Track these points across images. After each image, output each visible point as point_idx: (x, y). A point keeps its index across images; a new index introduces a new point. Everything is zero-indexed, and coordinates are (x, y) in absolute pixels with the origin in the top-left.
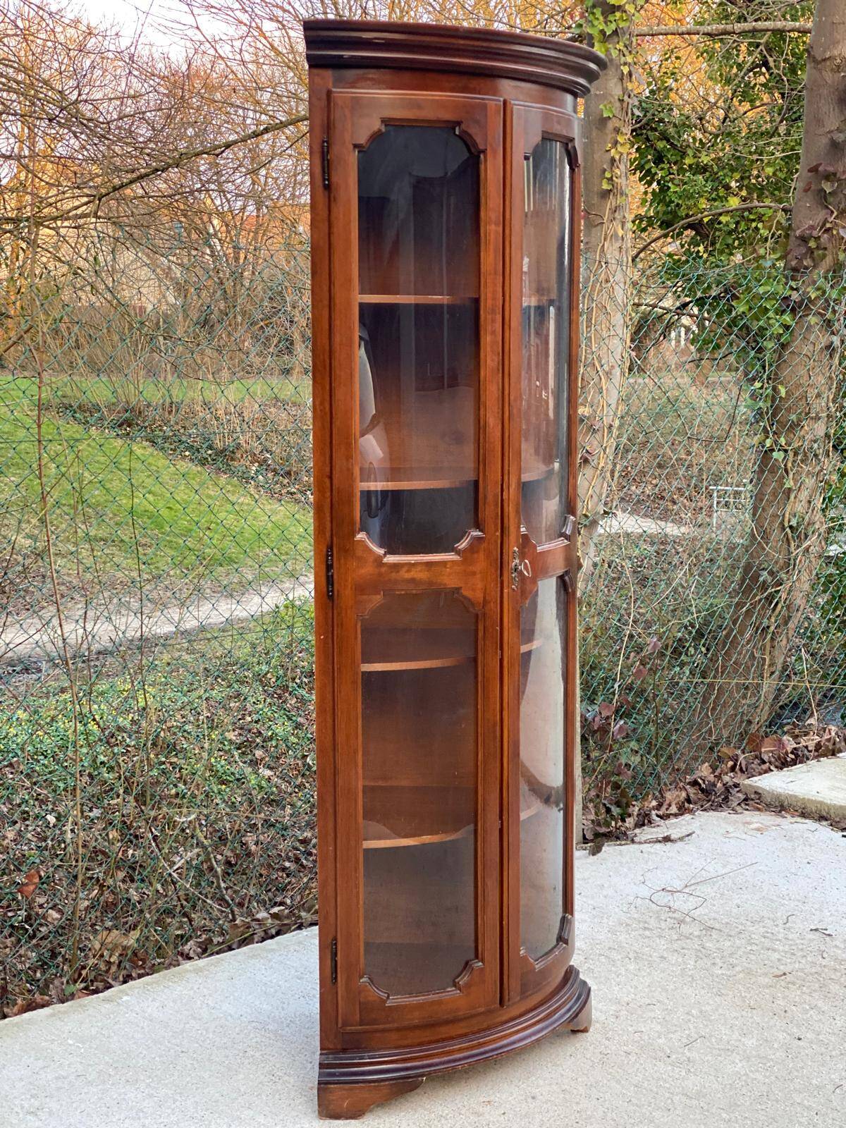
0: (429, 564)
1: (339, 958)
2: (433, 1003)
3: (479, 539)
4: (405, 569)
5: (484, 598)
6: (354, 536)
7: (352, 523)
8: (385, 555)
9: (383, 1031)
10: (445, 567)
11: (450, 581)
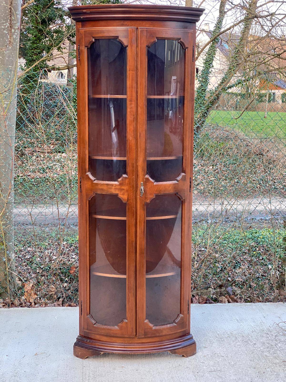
0: (107, 185)
1: (82, 307)
2: (108, 329)
3: (126, 178)
4: (99, 185)
5: (128, 198)
6: (86, 173)
7: (86, 169)
8: (95, 180)
9: (95, 334)
10: (113, 186)
11: (114, 191)
